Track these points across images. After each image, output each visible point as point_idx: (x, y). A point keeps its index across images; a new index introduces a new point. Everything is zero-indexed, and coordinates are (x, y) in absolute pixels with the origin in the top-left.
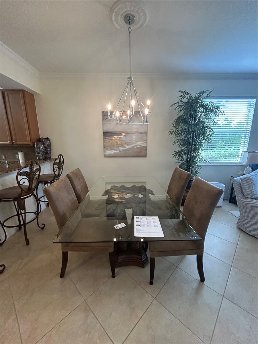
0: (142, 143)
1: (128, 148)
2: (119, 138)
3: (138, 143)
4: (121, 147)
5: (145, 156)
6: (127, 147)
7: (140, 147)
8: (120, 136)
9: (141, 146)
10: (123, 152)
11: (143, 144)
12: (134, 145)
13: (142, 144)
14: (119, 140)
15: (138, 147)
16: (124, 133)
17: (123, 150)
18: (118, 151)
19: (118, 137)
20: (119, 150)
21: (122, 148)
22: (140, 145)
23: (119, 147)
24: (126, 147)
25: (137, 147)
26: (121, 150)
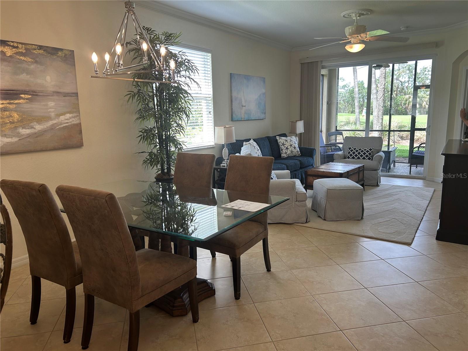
0: (70, 118)
1: (39, 129)
2: (14, 106)
3: (62, 118)
4: (23, 128)
5: (79, 145)
6: (38, 127)
7: (66, 126)
8: (16, 101)
9: (70, 124)
10: (29, 139)
11: (73, 119)
12: (54, 122)
13: (71, 120)
14: (16, 110)
15: (62, 126)
16: (25, 92)
17: (29, 136)
18: (15, 139)
19: (13, 103)
20: (18, 135)
21: (24, 130)
22: (67, 123)
23: (16, 128)
24: (35, 128)
25: (60, 126)
26: (24, 135)
